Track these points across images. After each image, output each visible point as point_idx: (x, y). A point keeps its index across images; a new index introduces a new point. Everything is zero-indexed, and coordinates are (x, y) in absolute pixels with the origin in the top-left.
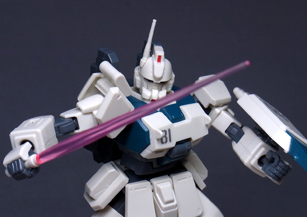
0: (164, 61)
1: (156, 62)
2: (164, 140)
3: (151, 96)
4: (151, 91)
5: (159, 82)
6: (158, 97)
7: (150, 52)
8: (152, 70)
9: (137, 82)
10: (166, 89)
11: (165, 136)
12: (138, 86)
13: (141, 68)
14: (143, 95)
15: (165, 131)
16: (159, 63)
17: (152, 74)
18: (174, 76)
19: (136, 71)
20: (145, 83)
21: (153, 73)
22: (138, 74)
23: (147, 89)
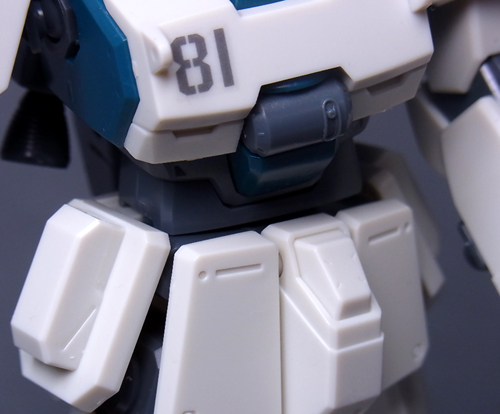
2: (194, 76)
11: (199, 62)
15: (198, 40)
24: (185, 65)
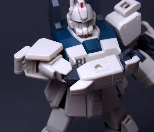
0: (86, 6)
1: (80, 8)
3: (82, 33)
4: (82, 29)
5: (86, 22)
6: (88, 32)
7: (74, 2)
8: (78, 14)
9: (71, 25)
10: (92, 24)
12: (72, 27)
13: (71, 14)
14: (77, 33)
16: (82, 8)
17: (79, 18)
18: (95, 13)
19: (68, 16)
20: (76, 24)
21: (80, 16)
22: (69, 19)
23: (79, 28)
24: (78, 64)
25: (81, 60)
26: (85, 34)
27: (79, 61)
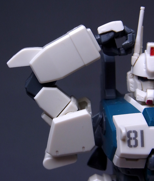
2: (133, 142)
3: (145, 98)
4: (146, 91)
9: (131, 85)
11: (135, 138)
14: (137, 97)
17: (145, 70)
19: (129, 72)
20: (138, 82)
21: (146, 68)
22: (131, 75)
23: (142, 90)
24: (130, 139)
25: (135, 132)
26: (149, 99)
27: (132, 135)
